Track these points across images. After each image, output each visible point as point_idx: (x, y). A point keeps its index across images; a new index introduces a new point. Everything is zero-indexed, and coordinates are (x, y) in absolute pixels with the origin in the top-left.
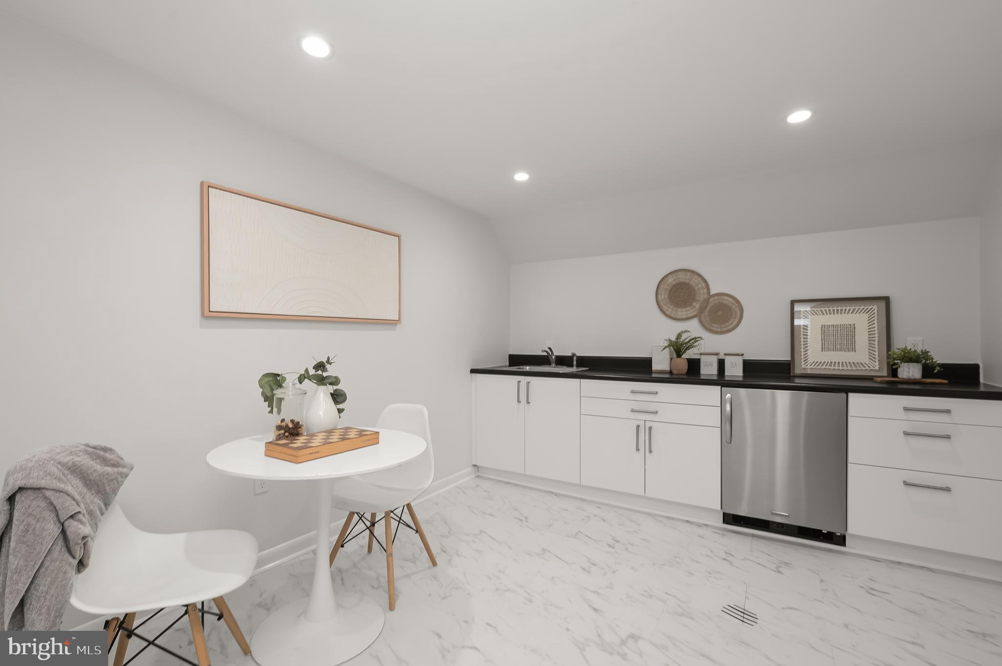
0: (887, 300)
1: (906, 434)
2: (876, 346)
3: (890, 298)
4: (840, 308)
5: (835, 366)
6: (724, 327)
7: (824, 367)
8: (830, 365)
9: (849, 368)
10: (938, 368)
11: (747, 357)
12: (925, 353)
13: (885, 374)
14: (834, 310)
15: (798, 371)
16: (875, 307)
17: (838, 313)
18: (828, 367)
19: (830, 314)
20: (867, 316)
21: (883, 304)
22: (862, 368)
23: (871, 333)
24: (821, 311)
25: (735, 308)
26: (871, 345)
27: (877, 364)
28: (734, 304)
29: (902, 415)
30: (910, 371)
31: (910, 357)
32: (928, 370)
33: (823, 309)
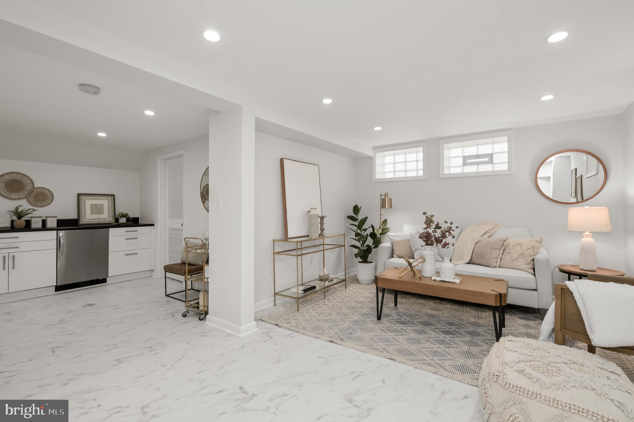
0: (114, 196)
1: (126, 239)
2: (111, 212)
3: (115, 195)
4: (98, 198)
5: (96, 220)
6: (43, 204)
7: (92, 221)
8: (94, 220)
9: (101, 220)
10: (131, 219)
11: (58, 218)
12: (127, 214)
13: (114, 222)
14: (95, 198)
15: (81, 223)
16: (110, 198)
17: (97, 200)
18: (93, 221)
19: (94, 200)
20: (107, 201)
21: (113, 197)
22: (106, 220)
23: (109, 208)
24: (90, 198)
25: (49, 194)
26: (109, 212)
27: (111, 219)
28: (48, 193)
29: (125, 233)
30: (123, 220)
31: (123, 216)
32: (128, 219)
33: (91, 198)
